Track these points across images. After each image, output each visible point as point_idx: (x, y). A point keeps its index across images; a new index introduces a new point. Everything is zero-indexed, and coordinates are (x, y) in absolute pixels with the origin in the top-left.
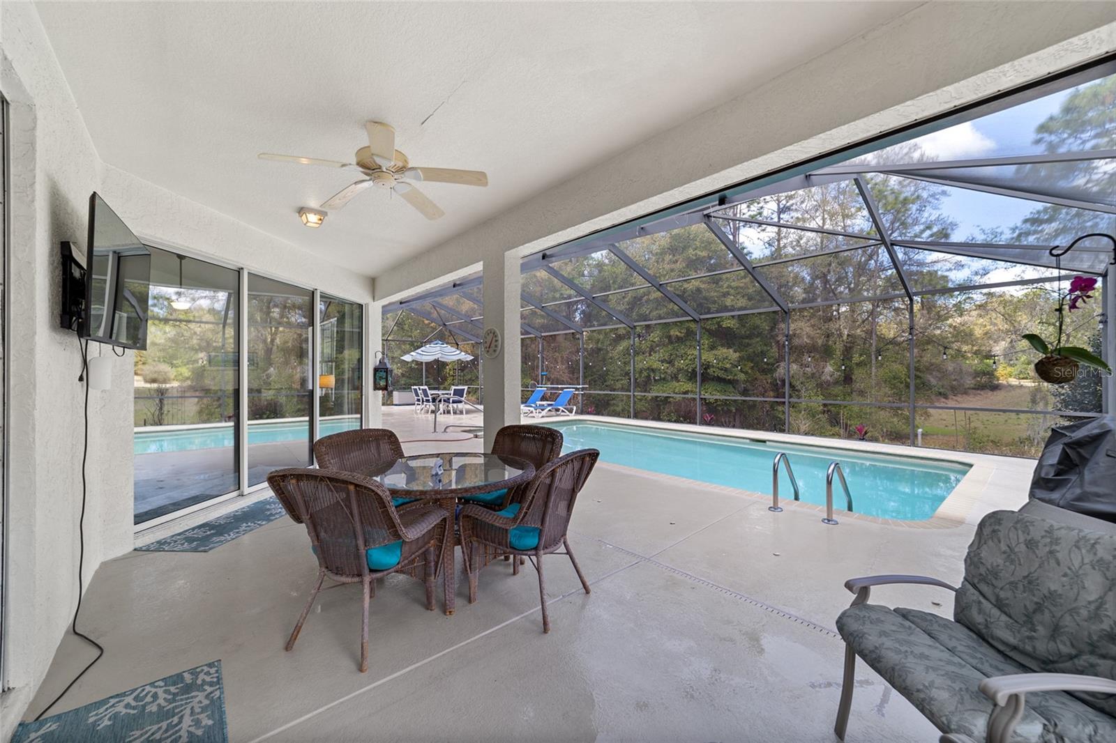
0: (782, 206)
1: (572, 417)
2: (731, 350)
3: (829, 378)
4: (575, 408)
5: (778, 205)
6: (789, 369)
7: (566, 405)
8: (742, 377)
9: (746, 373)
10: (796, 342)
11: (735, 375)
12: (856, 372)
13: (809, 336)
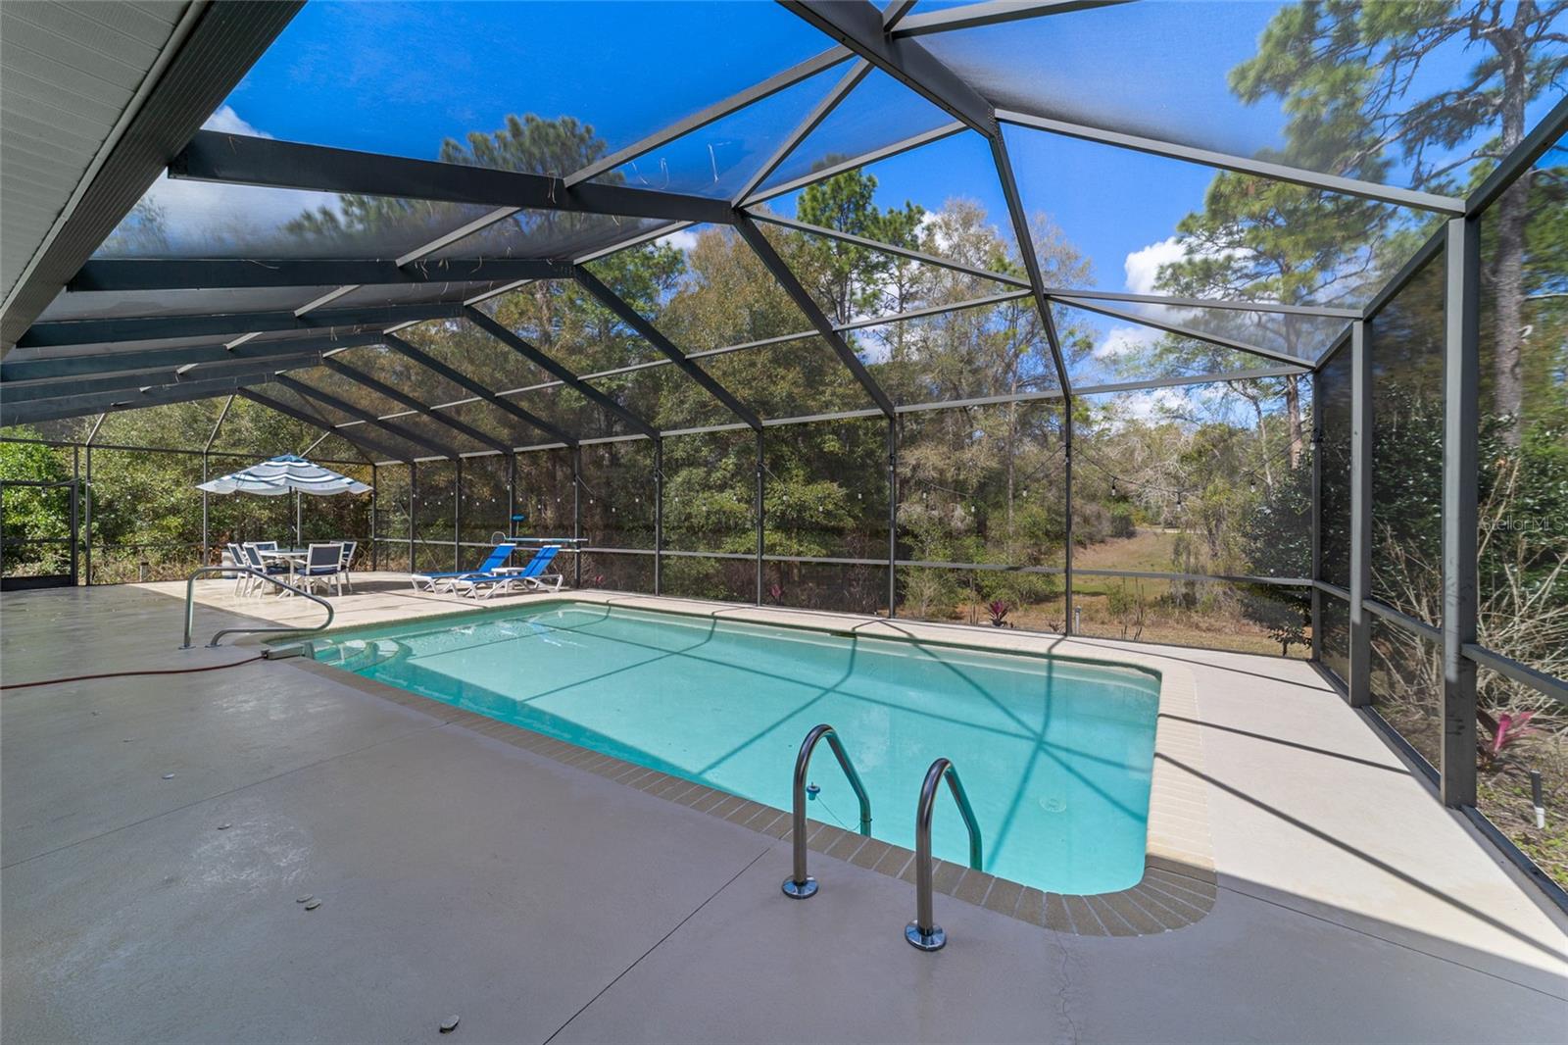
0: (904, 292)
1: (555, 594)
2: (835, 485)
3: (959, 524)
4: (561, 578)
5: (900, 290)
6: (911, 511)
7: (543, 573)
8: (850, 523)
9: (856, 518)
10: (921, 474)
11: (842, 520)
12: (991, 517)
13: (935, 468)
